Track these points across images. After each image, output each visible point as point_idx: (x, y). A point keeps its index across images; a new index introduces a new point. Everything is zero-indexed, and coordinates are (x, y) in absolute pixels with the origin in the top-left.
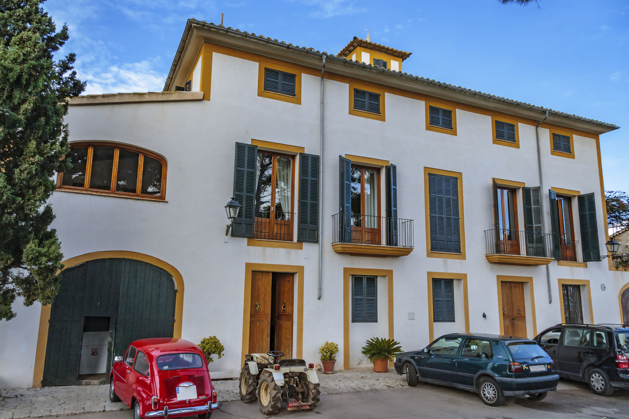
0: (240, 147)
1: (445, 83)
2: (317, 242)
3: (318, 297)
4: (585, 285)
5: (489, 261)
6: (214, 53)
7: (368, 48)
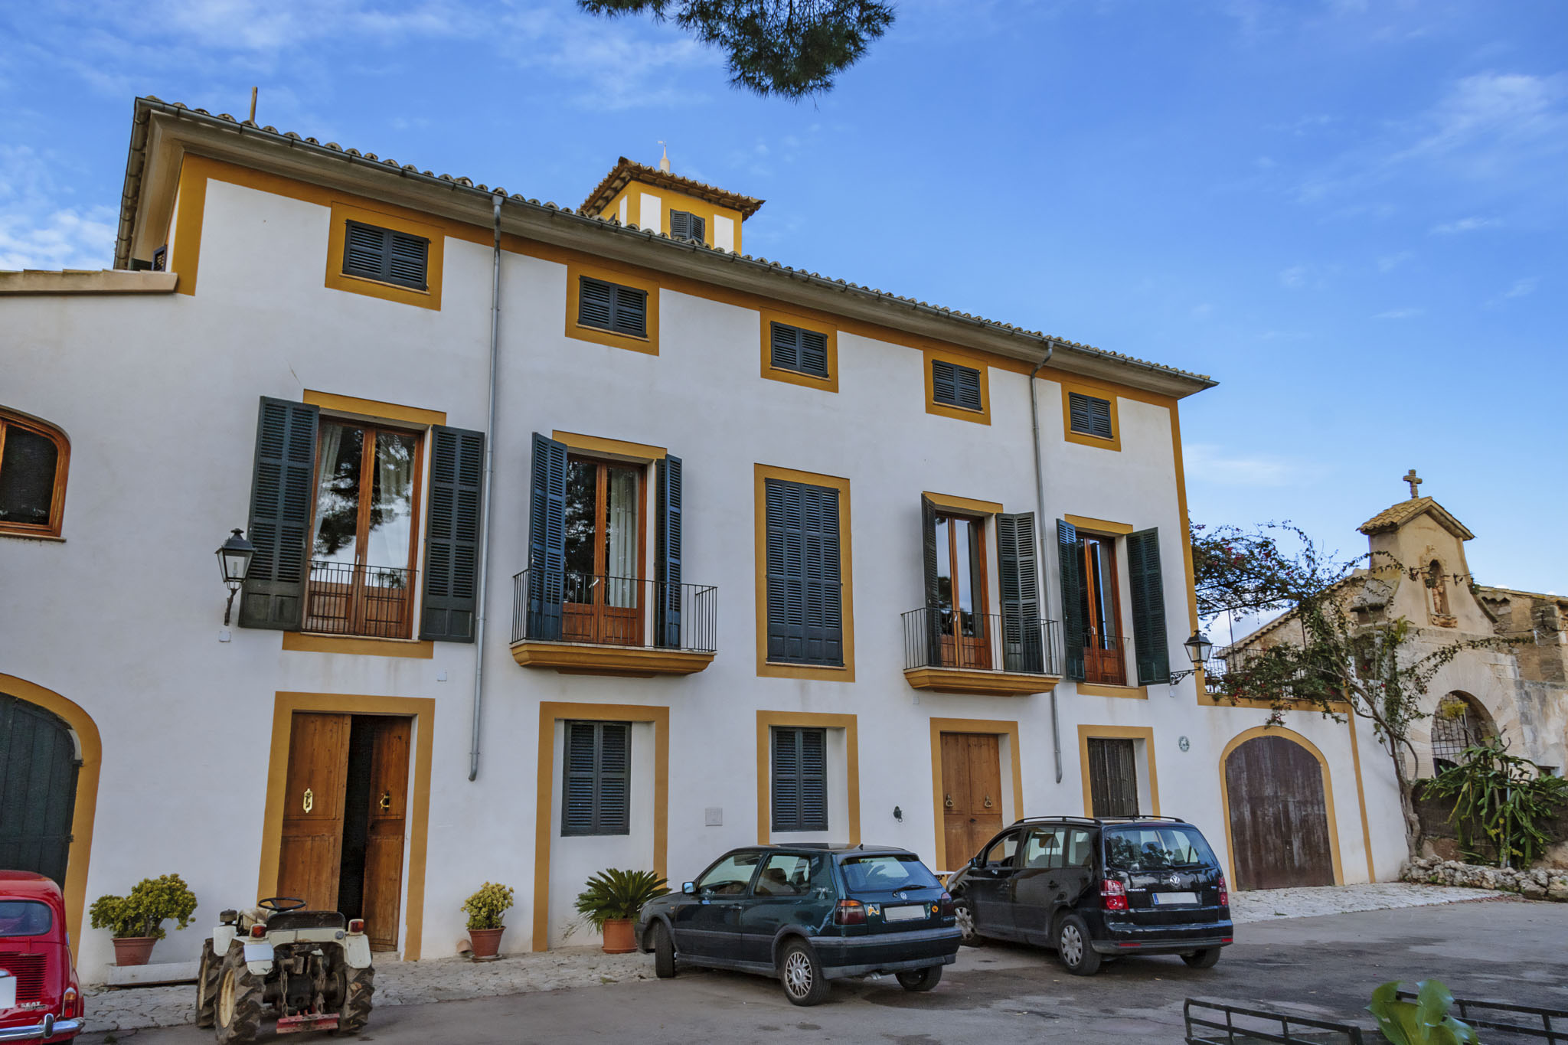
0: (271, 409)
1: (804, 272)
2: (470, 639)
3: (468, 774)
4: (1143, 739)
5: (912, 685)
6: (209, 181)
7: (658, 186)
